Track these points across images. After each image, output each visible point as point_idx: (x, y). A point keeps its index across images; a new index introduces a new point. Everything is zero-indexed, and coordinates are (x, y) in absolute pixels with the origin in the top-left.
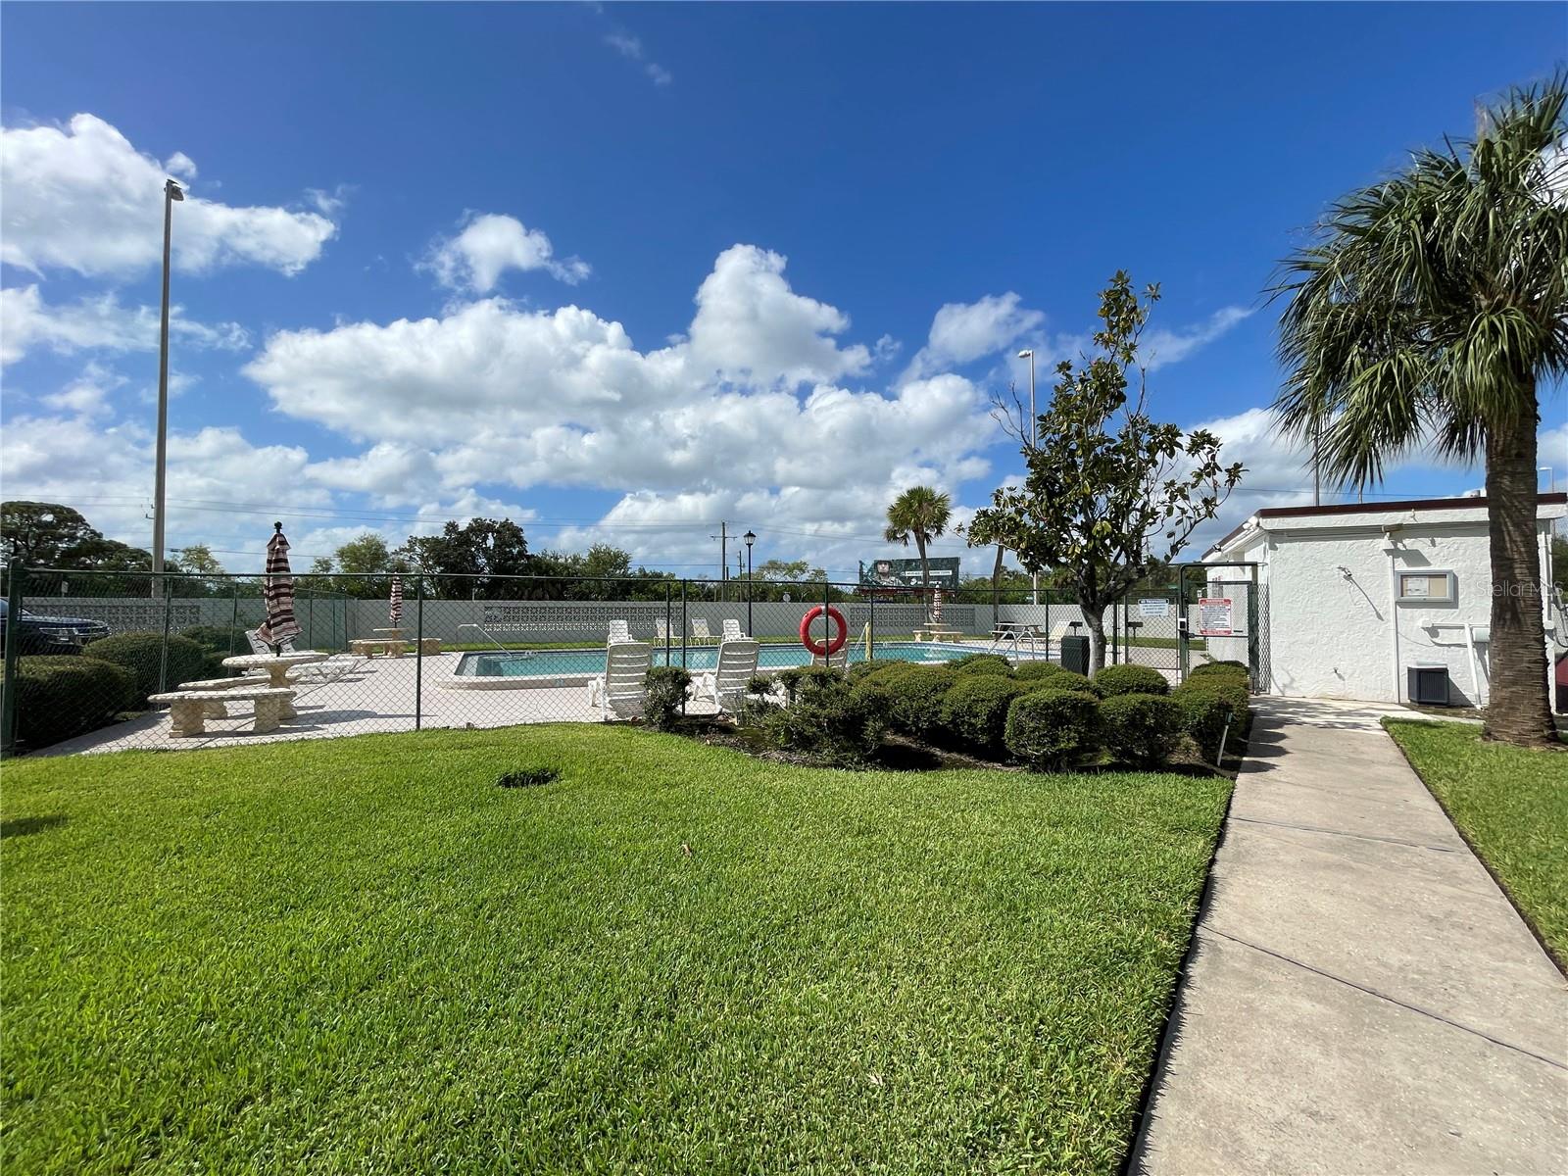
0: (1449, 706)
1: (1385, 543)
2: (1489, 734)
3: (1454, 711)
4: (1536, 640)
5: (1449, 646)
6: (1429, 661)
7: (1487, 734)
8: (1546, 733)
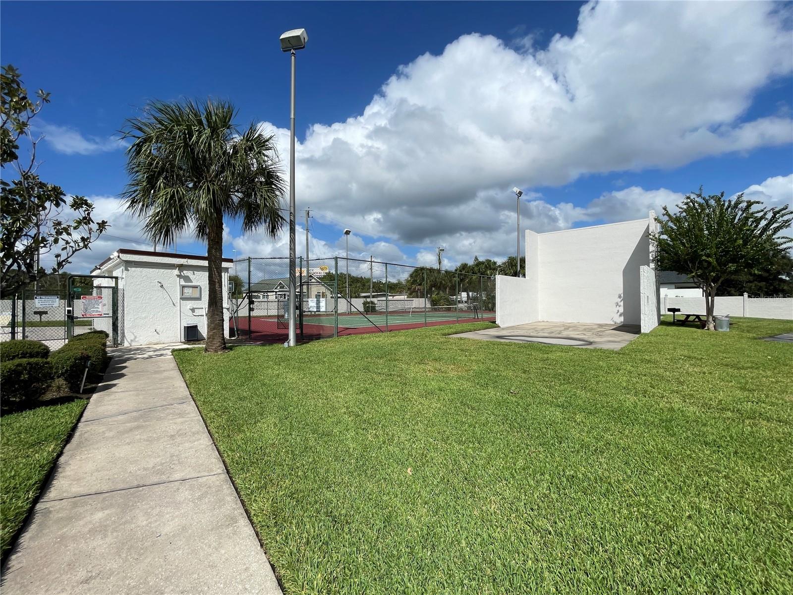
0: (198, 340)
1: (176, 272)
2: (207, 350)
3: (199, 342)
4: (220, 312)
5: (198, 316)
6: (192, 323)
7: (206, 350)
8: (223, 346)
